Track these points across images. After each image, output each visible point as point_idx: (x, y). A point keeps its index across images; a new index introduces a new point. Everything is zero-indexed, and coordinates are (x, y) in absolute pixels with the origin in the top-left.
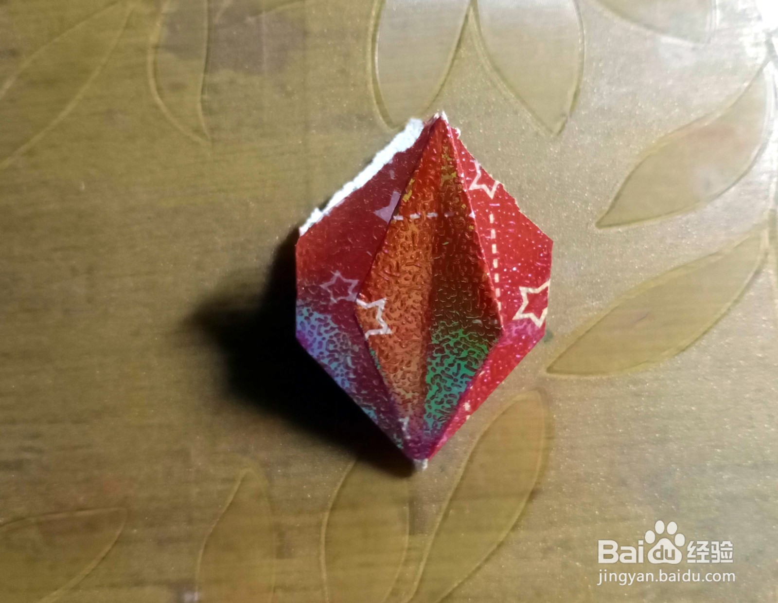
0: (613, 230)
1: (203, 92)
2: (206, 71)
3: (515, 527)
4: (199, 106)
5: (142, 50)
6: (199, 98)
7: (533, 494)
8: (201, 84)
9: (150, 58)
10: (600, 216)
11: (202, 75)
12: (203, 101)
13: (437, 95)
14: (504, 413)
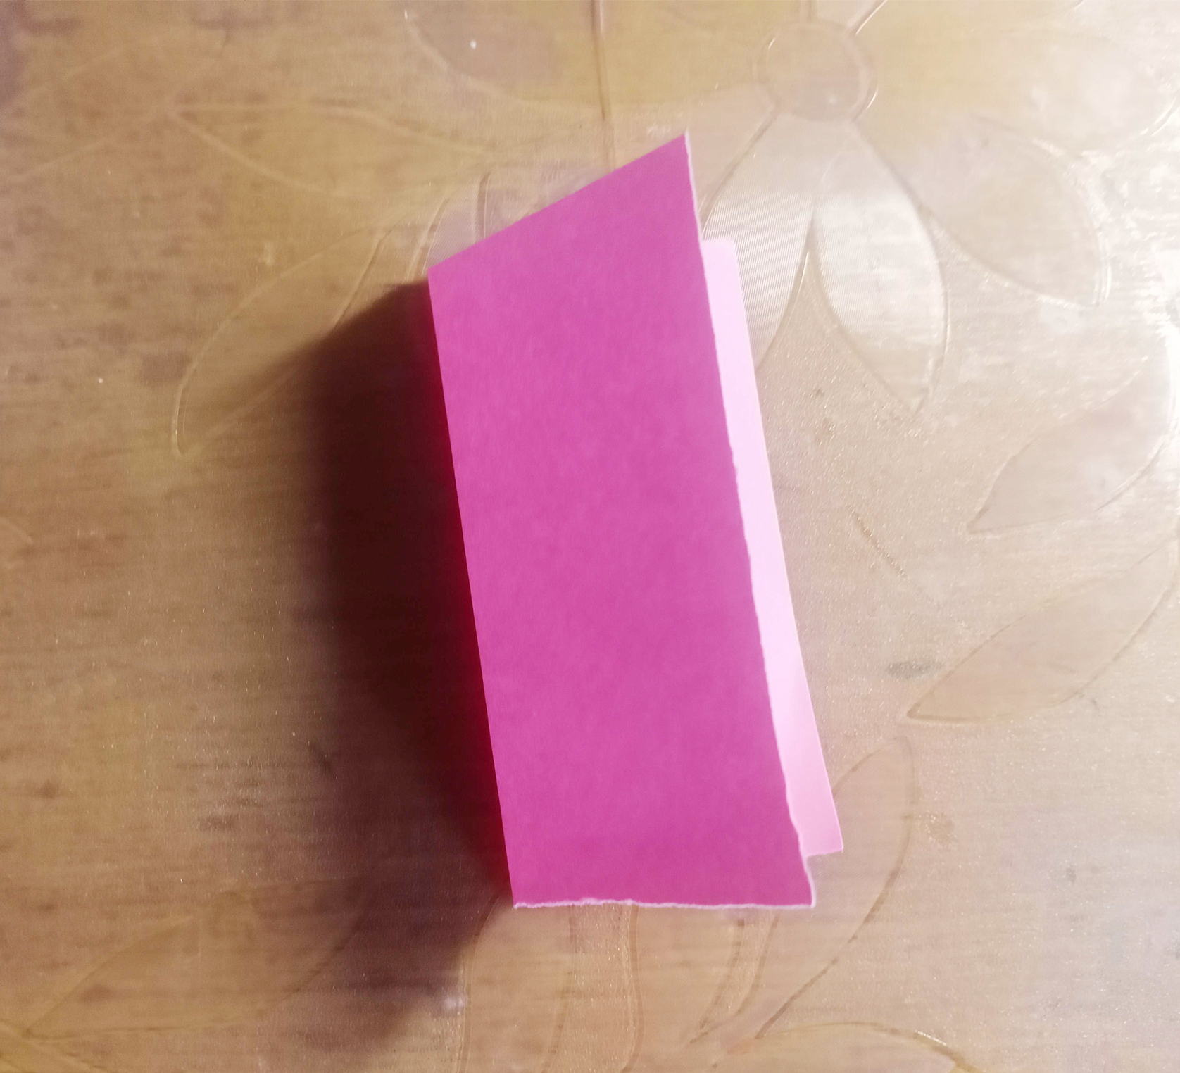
0: (989, 537)
3: (868, 919)
7: (894, 875)
10: (971, 518)
14: (854, 769)
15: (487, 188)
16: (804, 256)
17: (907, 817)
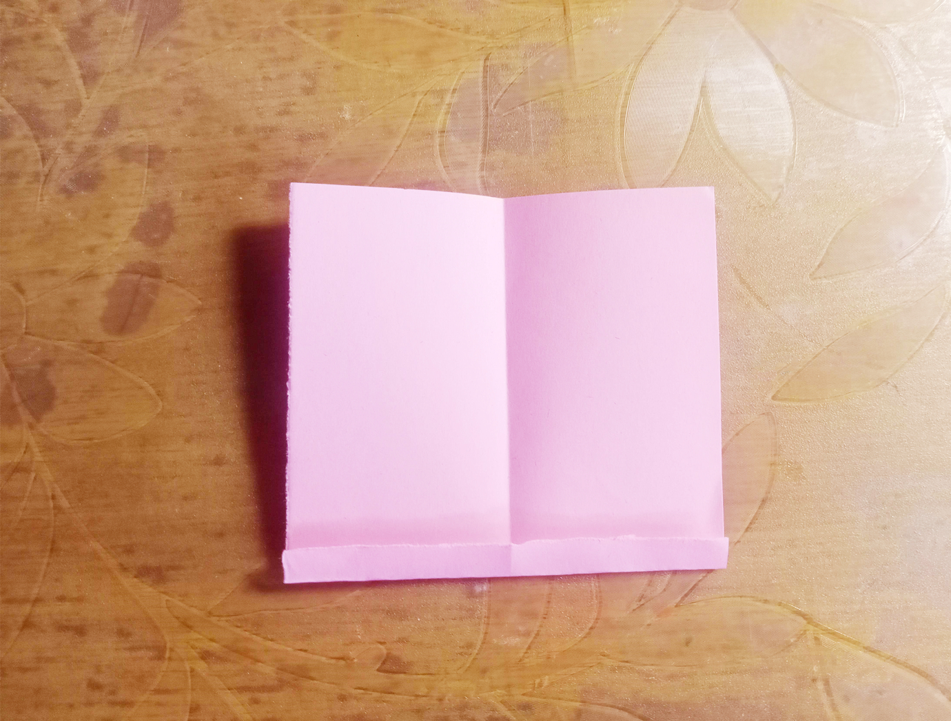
0: (825, 281)
1: (482, 170)
2: (484, 152)
3: (747, 530)
4: (478, 182)
5: (429, 134)
6: (478, 174)
7: (764, 501)
8: (479, 163)
9: (437, 141)
10: (813, 270)
11: (480, 155)
12: (482, 177)
13: (675, 170)
14: (737, 434)
15: (488, 63)
16: (699, 100)
17: (772, 464)
